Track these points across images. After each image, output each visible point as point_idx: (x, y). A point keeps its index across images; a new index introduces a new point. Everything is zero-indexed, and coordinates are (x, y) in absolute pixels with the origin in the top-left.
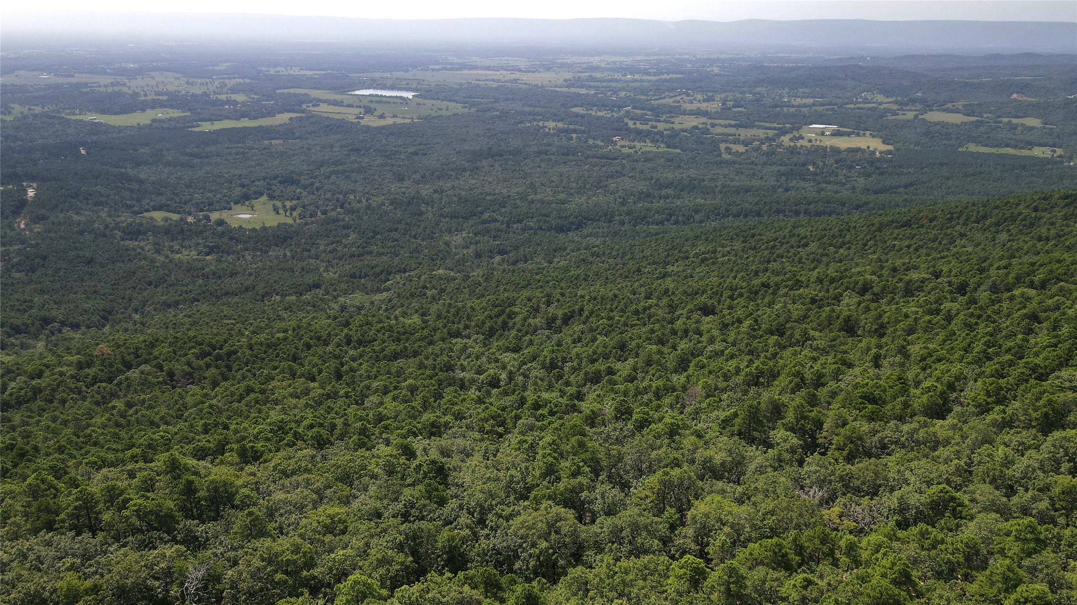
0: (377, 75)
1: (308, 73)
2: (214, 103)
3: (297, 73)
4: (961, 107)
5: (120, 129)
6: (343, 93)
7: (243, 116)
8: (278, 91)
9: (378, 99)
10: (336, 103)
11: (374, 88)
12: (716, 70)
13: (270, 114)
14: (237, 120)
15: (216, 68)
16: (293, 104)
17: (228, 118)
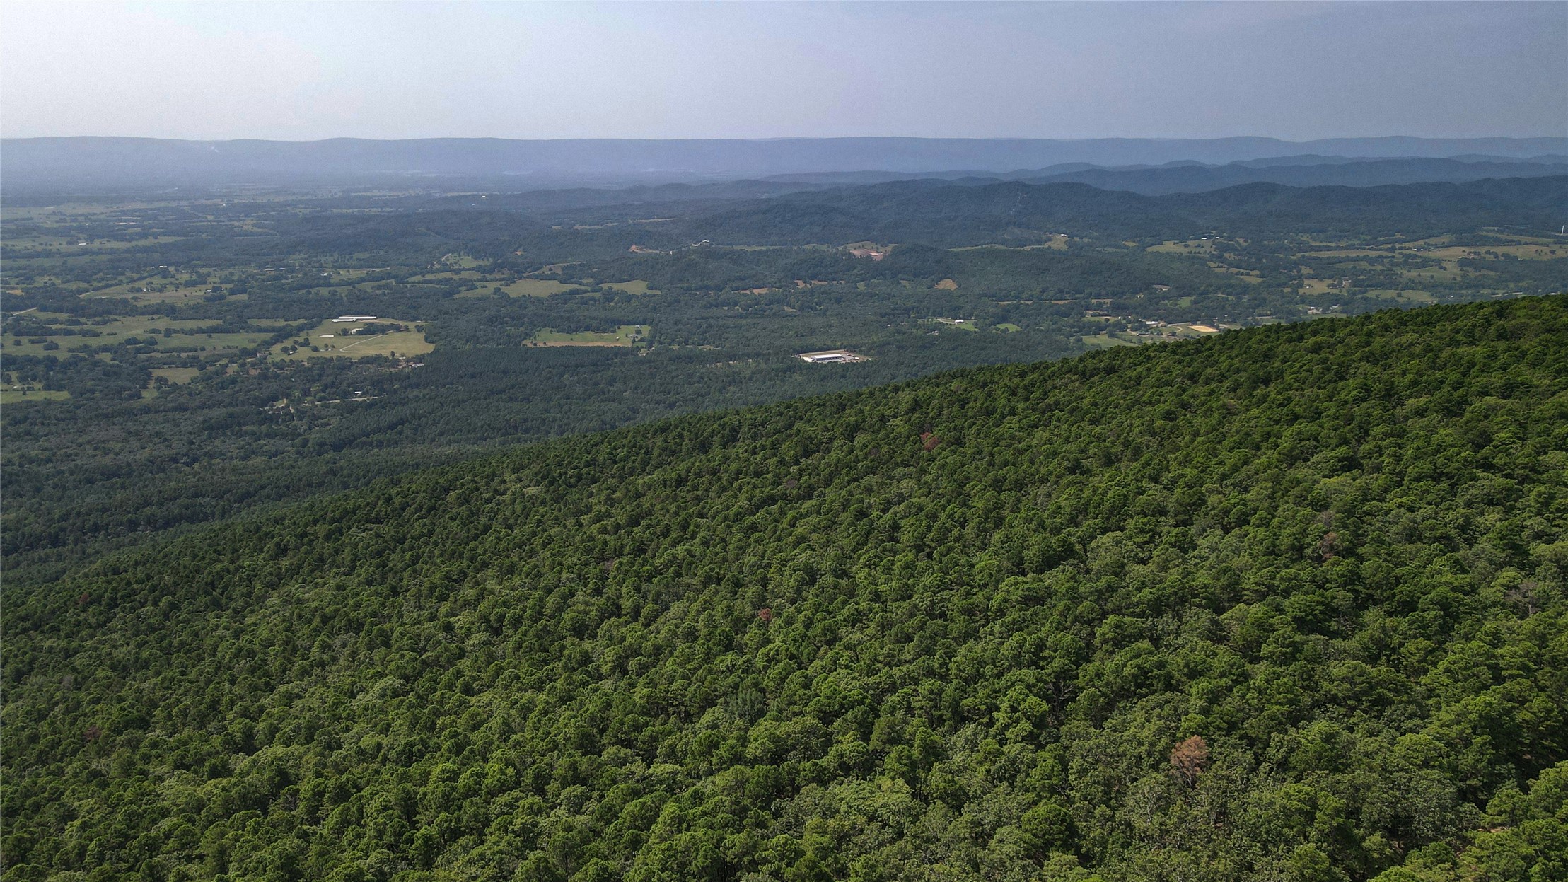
4: (559, 272)
12: (248, 225)
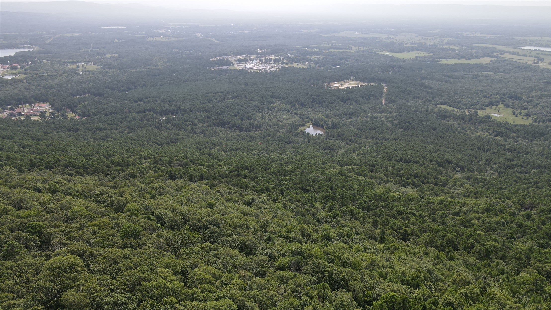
0: (532, 38)
1: (488, 36)
2: (443, 50)
3: (479, 35)
5: (404, 60)
6: (516, 48)
7: (462, 57)
8: (473, 45)
9: (543, 53)
10: (514, 53)
11: (535, 46)
13: (477, 57)
14: (459, 59)
15: (433, 32)
16: (488, 53)
17: (454, 58)
